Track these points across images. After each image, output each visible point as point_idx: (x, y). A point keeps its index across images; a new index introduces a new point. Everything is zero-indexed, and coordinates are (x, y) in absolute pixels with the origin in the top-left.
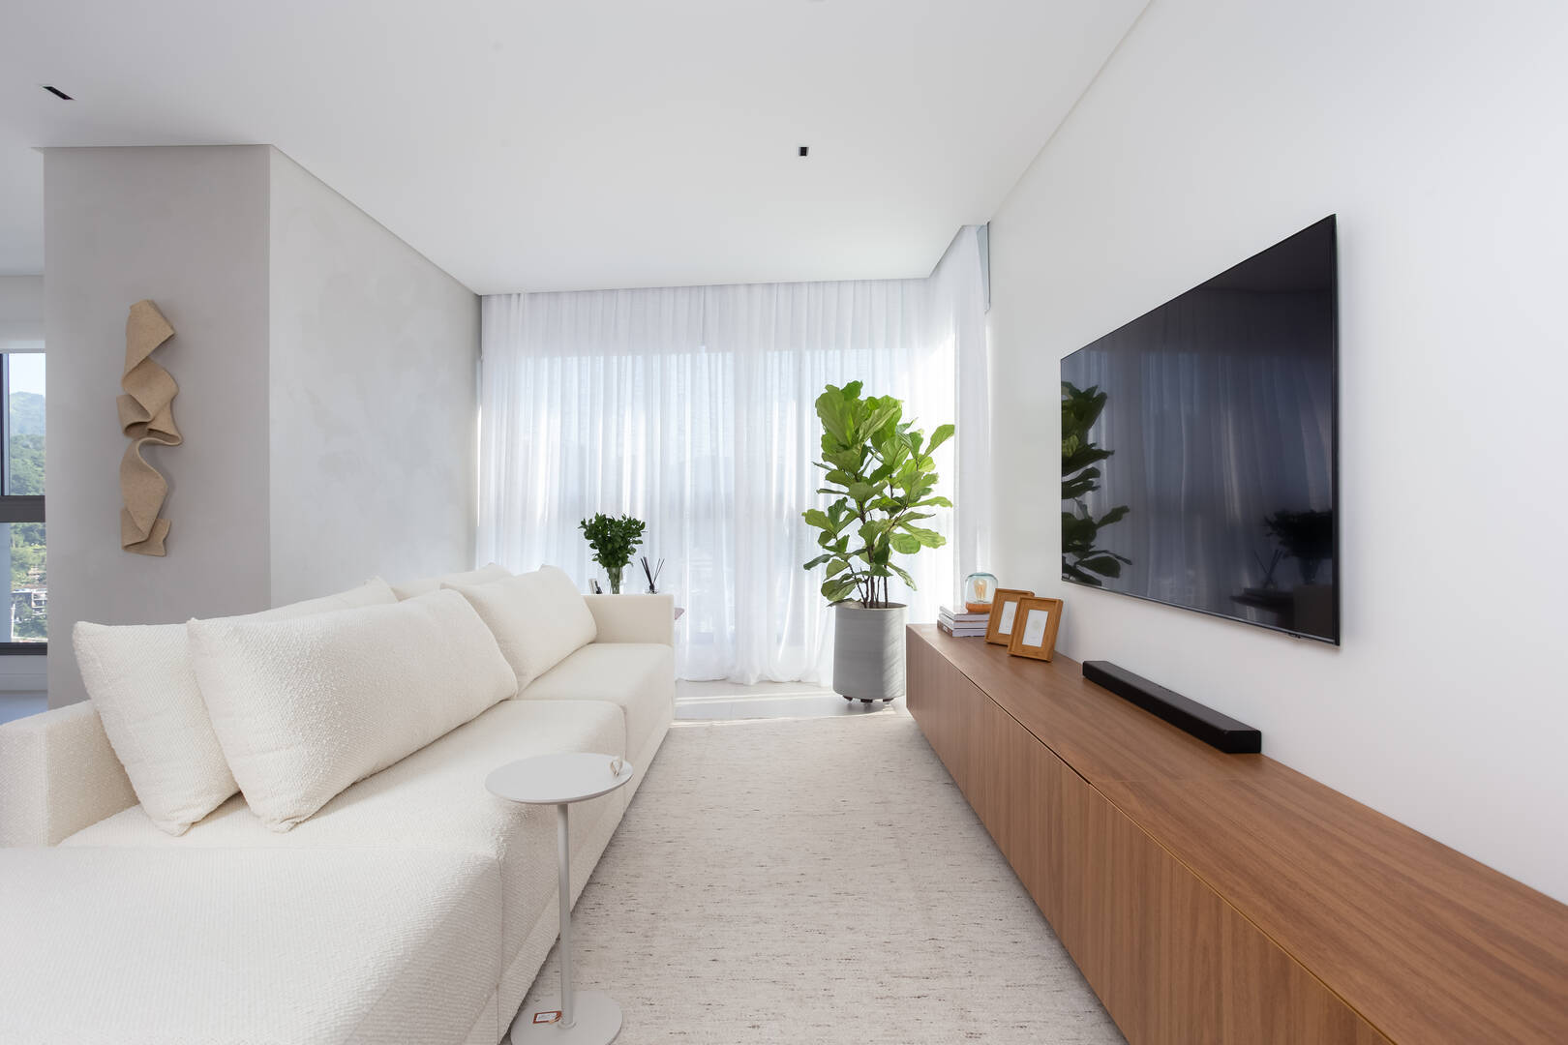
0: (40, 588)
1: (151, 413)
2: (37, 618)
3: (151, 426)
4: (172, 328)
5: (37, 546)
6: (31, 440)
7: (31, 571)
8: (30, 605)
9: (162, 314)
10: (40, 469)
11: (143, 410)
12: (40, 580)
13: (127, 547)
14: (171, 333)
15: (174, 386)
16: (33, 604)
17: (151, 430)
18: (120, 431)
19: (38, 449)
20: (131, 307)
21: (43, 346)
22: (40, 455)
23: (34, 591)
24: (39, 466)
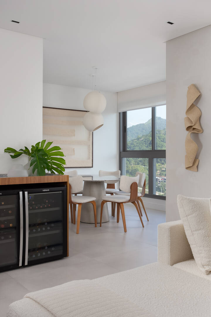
0: (160, 177)
1: (193, 122)
2: (159, 186)
3: (193, 127)
4: (200, 92)
5: (159, 164)
6: (158, 131)
7: (158, 172)
8: (157, 182)
9: (197, 88)
10: (160, 140)
11: (191, 122)
12: (160, 174)
13: (187, 168)
14: (199, 94)
15: (200, 112)
16: (158, 182)
17: (193, 128)
18: (185, 129)
19: (159, 134)
20: (188, 88)
21: (166, 103)
22: (160, 136)
23: (158, 178)
24: (160, 139)
